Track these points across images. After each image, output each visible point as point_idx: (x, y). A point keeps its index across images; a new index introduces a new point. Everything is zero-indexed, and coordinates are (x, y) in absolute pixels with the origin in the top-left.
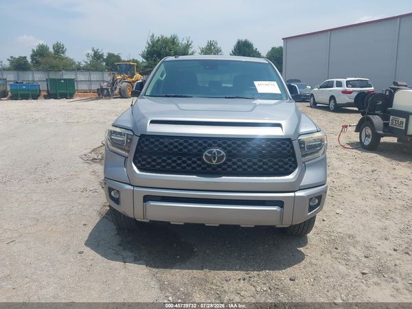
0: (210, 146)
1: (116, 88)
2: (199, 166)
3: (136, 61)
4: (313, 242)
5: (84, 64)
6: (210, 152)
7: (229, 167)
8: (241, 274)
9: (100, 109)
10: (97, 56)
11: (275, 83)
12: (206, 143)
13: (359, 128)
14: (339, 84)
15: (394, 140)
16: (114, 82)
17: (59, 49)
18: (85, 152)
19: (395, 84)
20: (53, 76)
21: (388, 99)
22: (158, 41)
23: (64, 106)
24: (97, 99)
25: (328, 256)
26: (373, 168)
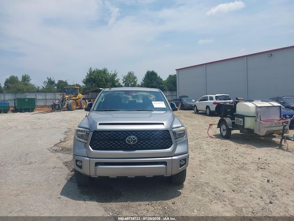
0: (129, 135)
1: (65, 104)
2: (124, 145)
3: (79, 86)
4: (187, 187)
5: (41, 88)
6: (129, 138)
7: (139, 145)
8: (147, 203)
9: (54, 118)
10: (51, 82)
11: (163, 102)
12: (127, 133)
13: (219, 126)
14: (211, 99)
15: (237, 132)
16: (63, 100)
17: (26, 79)
18: (50, 146)
19: (237, 99)
20: (19, 96)
21: (233, 108)
22: (94, 72)
23: (28, 117)
24: (51, 112)
25: (194, 193)
26: (226, 149)
